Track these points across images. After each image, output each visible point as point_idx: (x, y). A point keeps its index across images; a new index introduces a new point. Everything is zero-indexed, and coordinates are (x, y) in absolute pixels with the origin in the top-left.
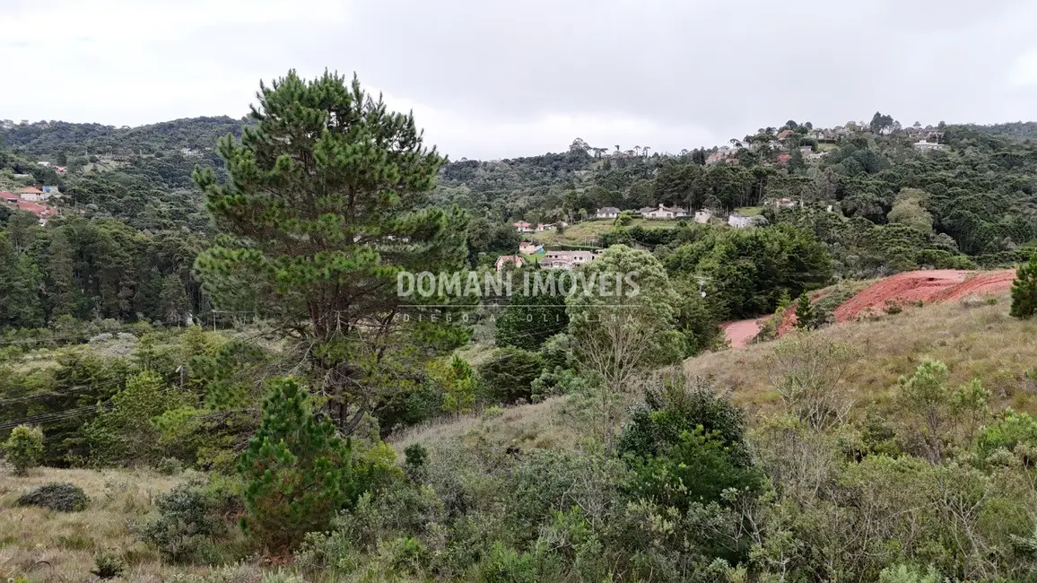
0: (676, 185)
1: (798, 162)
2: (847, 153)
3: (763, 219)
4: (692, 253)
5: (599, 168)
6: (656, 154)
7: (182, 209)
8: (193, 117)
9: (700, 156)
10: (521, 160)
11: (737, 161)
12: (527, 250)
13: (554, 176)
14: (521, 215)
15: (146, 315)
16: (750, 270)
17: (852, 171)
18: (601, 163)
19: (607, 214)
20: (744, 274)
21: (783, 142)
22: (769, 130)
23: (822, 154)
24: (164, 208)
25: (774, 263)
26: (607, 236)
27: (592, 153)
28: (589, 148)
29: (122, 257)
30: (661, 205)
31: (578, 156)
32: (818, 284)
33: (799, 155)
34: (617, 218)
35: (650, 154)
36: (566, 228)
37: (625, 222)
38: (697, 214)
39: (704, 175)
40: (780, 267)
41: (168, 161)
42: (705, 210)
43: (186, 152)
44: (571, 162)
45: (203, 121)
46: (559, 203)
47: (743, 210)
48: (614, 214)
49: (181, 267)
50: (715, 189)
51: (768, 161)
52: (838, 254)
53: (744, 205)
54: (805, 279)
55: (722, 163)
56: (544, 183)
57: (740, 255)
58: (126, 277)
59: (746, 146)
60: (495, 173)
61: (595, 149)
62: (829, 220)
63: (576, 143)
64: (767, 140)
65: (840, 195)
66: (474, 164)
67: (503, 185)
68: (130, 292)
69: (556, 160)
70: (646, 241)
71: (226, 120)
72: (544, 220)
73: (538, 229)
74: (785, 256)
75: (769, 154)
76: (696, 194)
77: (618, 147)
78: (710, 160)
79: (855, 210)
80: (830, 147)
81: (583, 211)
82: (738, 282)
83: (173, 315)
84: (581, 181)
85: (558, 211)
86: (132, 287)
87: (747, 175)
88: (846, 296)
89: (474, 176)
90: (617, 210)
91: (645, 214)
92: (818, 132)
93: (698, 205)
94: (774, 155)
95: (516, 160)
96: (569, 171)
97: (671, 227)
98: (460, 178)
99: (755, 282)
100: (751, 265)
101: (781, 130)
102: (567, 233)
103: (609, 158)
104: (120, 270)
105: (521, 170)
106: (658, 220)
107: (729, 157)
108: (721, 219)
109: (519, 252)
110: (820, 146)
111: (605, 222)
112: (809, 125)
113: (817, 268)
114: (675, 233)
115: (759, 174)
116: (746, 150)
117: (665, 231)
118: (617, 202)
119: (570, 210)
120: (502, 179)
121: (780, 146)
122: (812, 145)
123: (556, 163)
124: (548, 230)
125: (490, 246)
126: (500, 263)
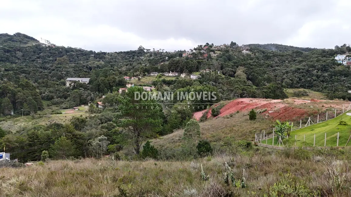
0: (175, 65)
1: (210, 57)
2: (224, 55)
3: (200, 76)
5: (148, 56)
6: (166, 52)
9: (180, 54)
10: (121, 52)
11: (192, 56)
12: (129, 86)
13: (133, 58)
14: (126, 74)
17: (225, 61)
18: (149, 54)
19: (154, 74)
22: (201, 46)
23: (217, 54)
26: (155, 82)
27: (145, 51)
28: (144, 49)
30: (171, 72)
31: (141, 51)
33: (210, 55)
34: (157, 76)
35: (165, 52)
36: (141, 78)
37: (160, 77)
38: (181, 75)
39: (183, 63)
42: (184, 73)
44: (139, 53)
46: (138, 70)
47: (195, 73)
48: (156, 74)
50: (186, 67)
51: (201, 57)
52: (221, 87)
53: (195, 71)
55: (188, 57)
56: (130, 61)
59: (194, 51)
60: (112, 57)
61: (146, 49)
62: (219, 77)
63: (140, 47)
64: (200, 49)
65: (222, 68)
66: (105, 53)
67: (116, 61)
70: (167, 84)
72: (134, 76)
73: (132, 79)
75: (202, 54)
76: (181, 68)
77: (154, 49)
78: (184, 55)
79: (226, 73)
80: (219, 52)
81: (146, 73)
83: (7, 112)
84: (143, 61)
85: (138, 73)
87: (195, 62)
89: (105, 58)
90: (157, 73)
91: (166, 74)
92: (215, 47)
93: (181, 72)
95: (119, 52)
96: (138, 57)
97: (174, 79)
101: (205, 46)
102: (142, 80)
103: (151, 53)
105: (122, 56)
106: (170, 76)
107: (189, 55)
108: (188, 76)
109: (126, 87)
110: (216, 52)
111: (154, 77)
112: (213, 45)
114: (175, 81)
115: (199, 62)
116: (194, 53)
117: (172, 80)
118: (157, 70)
119: (142, 73)
120: (115, 59)
121: (204, 51)
122: (213, 51)
123: (133, 54)
124: (135, 79)
125: (116, 85)
126: (120, 90)
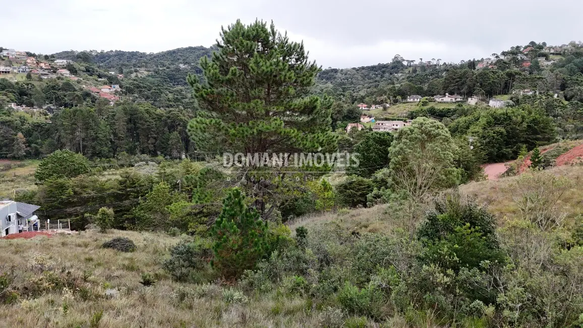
0: (457, 82)
1: (537, 67)
2: (569, 61)
3: (511, 102)
4: (466, 122)
5: (409, 72)
6: (445, 63)
7: (179, 97)
8: (185, 47)
9: (472, 64)
10: (363, 68)
11: (495, 67)
12: (365, 120)
13: (382, 77)
14: (362, 100)
15: (162, 153)
16: (501, 133)
17: (572, 72)
18: (411, 69)
19: (414, 99)
20: (498, 135)
21: (526, 55)
22: (518, 47)
23: (552, 62)
24: (170, 96)
25: (518, 129)
26: (413, 112)
27: (405, 63)
28: (404, 60)
29: (150, 122)
30: (447, 94)
31: (397, 65)
32: (546, 142)
33: (537, 63)
34: (420, 102)
35: (441, 63)
36: (389, 107)
37: (425, 104)
38: (470, 99)
39: (475, 76)
40: (521, 131)
41: (172, 71)
42: (475, 97)
43: (182, 66)
44: (392, 69)
45: (191, 50)
46: (385, 93)
47: (499, 97)
48: (418, 99)
49: (179, 128)
50: (481, 84)
51: (516, 67)
52: (560, 124)
53: (499, 94)
54: (537, 139)
55: (486, 68)
56: (376, 81)
57: (495, 124)
58: (152, 133)
59: (502, 57)
60: (347, 76)
61: (407, 61)
62: (555, 103)
63: (396, 58)
64: (516, 54)
65: (563, 87)
66: (335, 71)
67: (352, 83)
68: (153, 141)
69: (383, 68)
70: (437, 116)
71: (202, 48)
72: (376, 103)
73: (371, 108)
74: (525, 125)
75: (517, 62)
76: (469, 87)
77: (421, 59)
78: (479, 67)
79: (572, 97)
80: (557, 58)
81: (399, 98)
82: (494, 141)
83: (175, 153)
84: (398, 80)
85: (384, 97)
86: (155, 138)
87: (502, 75)
88: (564, 150)
89: (335, 78)
90: (420, 97)
91: (437, 99)
92: (550, 48)
93: (470, 94)
94: (520, 63)
95: (360, 68)
96: (391, 74)
97: (453, 107)
98: (328, 79)
99: (504, 141)
100: (503, 130)
101: (526, 48)
102: (389, 111)
103: (416, 66)
104: (149, 129)
105: (363, 73)
106: (445, 102)
107: (491, 64)
108: (484, 102)
109: (360, 121)
110: (551, 56)
111: (412, 104)
112: (544, 44)
113: (546, 133)
114: (455, 111)
115: (510, 75)
116: (502, 60)
117: (449, 109)
118: (420, 92)
119: (391, 97)
120: (352, 79)
121: (525, 57)
122: (546, 56)
123: (383, 69)
124: (377, 108)
125: (343, 118)
126: (349, 128)
